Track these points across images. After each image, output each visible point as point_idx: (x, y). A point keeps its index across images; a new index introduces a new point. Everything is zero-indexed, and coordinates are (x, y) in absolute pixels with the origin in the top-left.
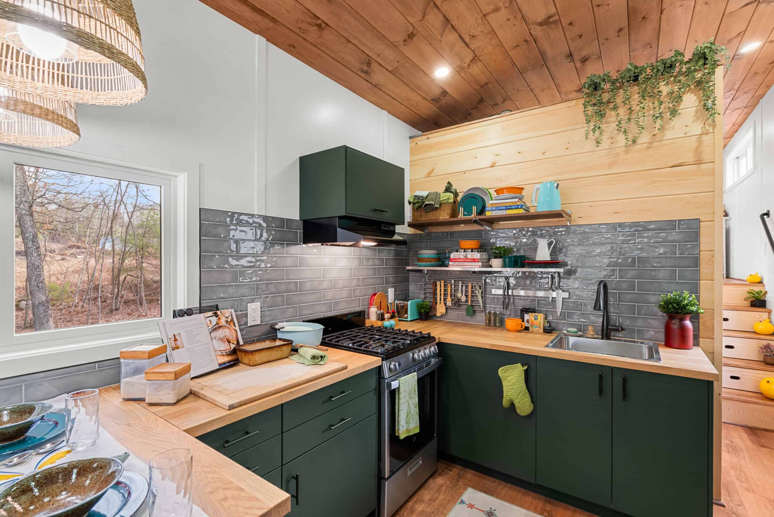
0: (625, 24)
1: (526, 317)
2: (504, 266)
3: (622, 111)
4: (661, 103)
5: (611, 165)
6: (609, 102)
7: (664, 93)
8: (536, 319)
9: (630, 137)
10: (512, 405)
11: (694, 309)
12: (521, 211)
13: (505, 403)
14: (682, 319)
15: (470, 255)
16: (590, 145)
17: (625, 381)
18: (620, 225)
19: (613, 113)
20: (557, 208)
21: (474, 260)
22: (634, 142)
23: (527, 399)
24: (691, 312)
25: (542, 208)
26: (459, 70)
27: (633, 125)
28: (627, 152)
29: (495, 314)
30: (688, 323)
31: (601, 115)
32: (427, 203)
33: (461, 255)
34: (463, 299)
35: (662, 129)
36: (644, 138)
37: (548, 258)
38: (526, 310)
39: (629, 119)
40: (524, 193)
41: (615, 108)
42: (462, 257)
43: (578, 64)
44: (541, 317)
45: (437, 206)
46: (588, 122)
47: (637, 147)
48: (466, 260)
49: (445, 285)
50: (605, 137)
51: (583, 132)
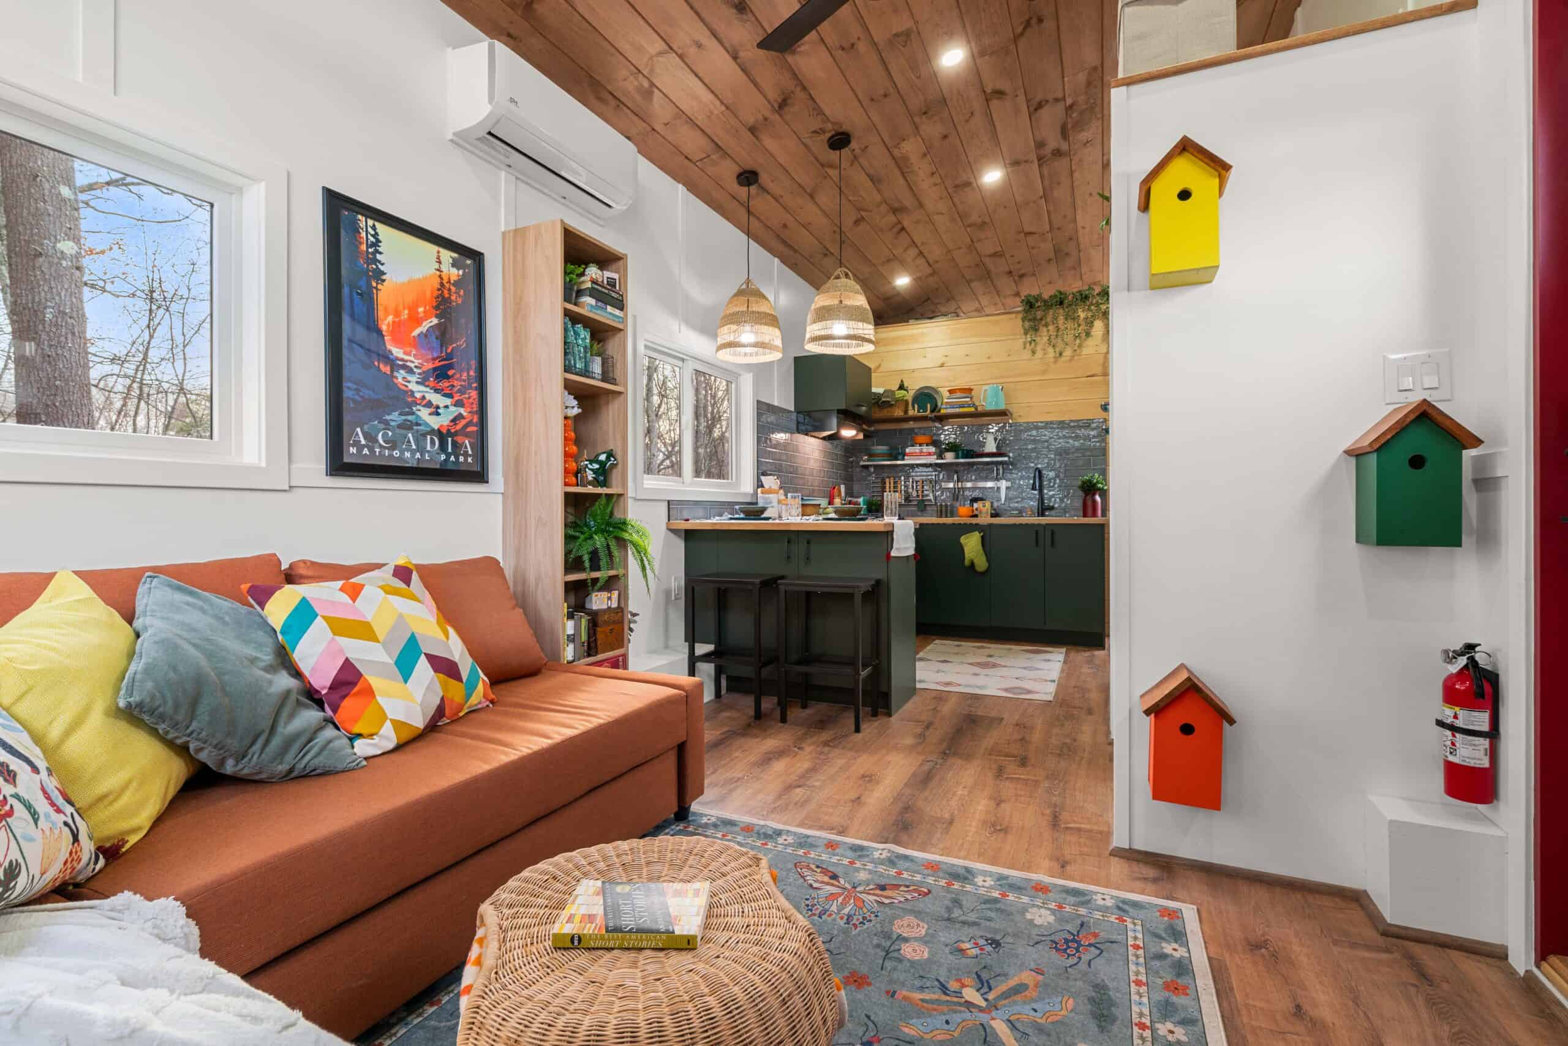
0: (1052, 255)
1: (976, 505)
2: (957, 457)
3: (1051, 328)
4: (1079, 325)
5: (1044, 372)
6: (1041, 319)
7: (1082, 318)
8: (984, 506)
9: (1057, 350)
10: (972, 564)
11: (1100, 486)
12: (973, 409)
13: (967, 563)
14: (1094, 495)
15: (925, 449)
16: (1027, 354)
17: (1053, 533)
18: (1051, 423)
19: (1045, 329)
20: (1002, 407)
21: (930, 454)
22: (1061, 354)
23: (984, 559)
24: (1099, 489)
25: (990, 407)
26: (917, 280)
27: (1059, 340)
28: (1055, 362)
29: (946, 506)
30: (1098, 498)
31: (1036, 330)
32: (884, 399)
33: (917, 449)
34: (915, 494)
35: (1080, 346)
36: (1068, 353)
37: (994, 450)
38: (975, 500)
39: (1057, 336)
40: (973, 393)
41: (1046, 325)
42: (917, 451)
43: (1016, 278)
44: (988, 504)
45: (893, 403)
46: (1026, 334)
47: (1063, 359)
48: (921, 454)
49: (894, 483)
50: (1039, 348)
51: (1022, 341)
